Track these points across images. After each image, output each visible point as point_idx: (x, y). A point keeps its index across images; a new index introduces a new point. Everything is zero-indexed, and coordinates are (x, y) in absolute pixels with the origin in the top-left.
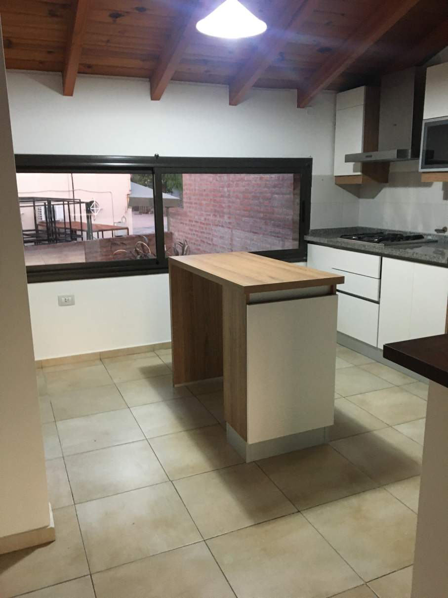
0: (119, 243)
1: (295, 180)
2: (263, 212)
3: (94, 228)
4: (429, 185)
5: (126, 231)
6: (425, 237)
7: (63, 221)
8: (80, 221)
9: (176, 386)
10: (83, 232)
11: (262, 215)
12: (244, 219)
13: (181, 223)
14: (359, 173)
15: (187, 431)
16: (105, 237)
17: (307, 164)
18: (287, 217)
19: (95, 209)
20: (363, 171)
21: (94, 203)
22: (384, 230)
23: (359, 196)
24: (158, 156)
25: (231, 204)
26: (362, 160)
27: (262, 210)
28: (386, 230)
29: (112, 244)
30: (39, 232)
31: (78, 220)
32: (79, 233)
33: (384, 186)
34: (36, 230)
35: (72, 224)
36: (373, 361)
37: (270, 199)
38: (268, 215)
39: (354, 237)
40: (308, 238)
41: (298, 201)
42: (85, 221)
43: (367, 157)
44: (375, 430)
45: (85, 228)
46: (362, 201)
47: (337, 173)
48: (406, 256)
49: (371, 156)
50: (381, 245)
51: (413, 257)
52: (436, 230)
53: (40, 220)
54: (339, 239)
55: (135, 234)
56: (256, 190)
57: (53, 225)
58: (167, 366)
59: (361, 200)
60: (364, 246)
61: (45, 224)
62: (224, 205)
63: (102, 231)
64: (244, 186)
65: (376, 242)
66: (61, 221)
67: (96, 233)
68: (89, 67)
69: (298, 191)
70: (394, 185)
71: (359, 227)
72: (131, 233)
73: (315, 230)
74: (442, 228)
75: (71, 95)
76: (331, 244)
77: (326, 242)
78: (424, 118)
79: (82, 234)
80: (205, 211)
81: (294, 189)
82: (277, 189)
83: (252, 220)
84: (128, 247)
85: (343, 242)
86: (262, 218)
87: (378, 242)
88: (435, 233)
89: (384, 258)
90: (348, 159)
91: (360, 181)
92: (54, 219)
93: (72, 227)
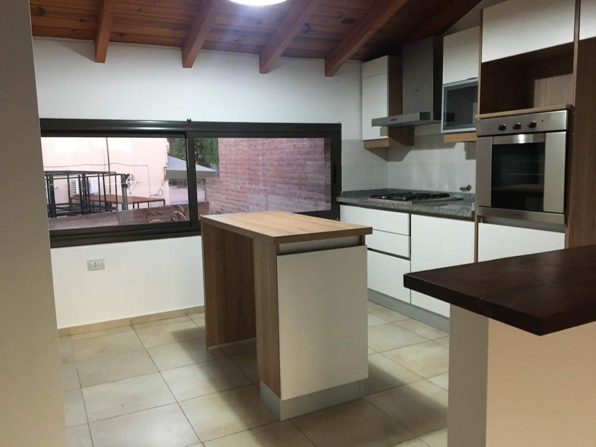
0: (154, 213)
1: (326, 144)
2: (297, 179)
3: (129, 200)
4: (451, 145)
5: (163, 202)
6: (451, 195)
7: (98, 195)
8: (115, 194)
9: (209, 348)
10: (118, 205)
11: (296, 181)
12: (279, 185)
13: (218, 192)
14: (386, 137)
15: (220, 391)
16: (140, 207)
17: (336, 129)
18: (320, 182)
19: (131, 181)
20: (389, 135)
21: (131, 176)
22: (412, 190)
23: (387, 159)
24: (190, 120)
25: (265, 172)
26: (387, 124)
27: (296, 176)
28: (414, 191)
29: (147, 214)
30: (73, 205)
31: (113, 193)
32: (114, 205)
33: (411, 149)
34: (70, 203)
35: (107, 197)
36: (408, 318)
37: (303, 166)
38: (302, 181)
39: (383, 197)
40: (340, 199)
41: (329, 164)
42: (120, 193)
43: (392, 120)
44: (410, 383)
45: (120, 200)
46: (391, 164)
47: (366, 137)
48: (433, 212)
49: (396, 120)
50: (410, 203)
51: (439, 213)
52: (461, 189)
53: (74, 194)
54: (370, 199)
55: (171, 204)
56: (289, 158)
57: (88, 198)
58: (200, 329)
59: (389, 163)
60: (393, 204)
61: (79, 198)
62: (259, 173)
63: (138, 203)
64: (278, 154)
65: (405, 200)
66: (96, 194)
67: (132, 205)
68: (122, 35)
69: (329, 155)
70: (420, 147)
71: (389, 189)
72: (167, 203)
73: (346, 192)
74: (466, 187)
75: (104, 62)
76: (362, 204)
77: (357, 203)
78: (444, 83)
79: (117, 206)
80: (241, 180)
81: (325, 154)
82: (309, 156)
83: (287, 186)
84: (163, 217)
85: (374, 202)
86: (296, 184)
87: (406, 200)
88: (460, 191)
89: (412, 215)
90: (375, 123)
91: (387, 144)
92: (89, 192)
93: (107, 200)
